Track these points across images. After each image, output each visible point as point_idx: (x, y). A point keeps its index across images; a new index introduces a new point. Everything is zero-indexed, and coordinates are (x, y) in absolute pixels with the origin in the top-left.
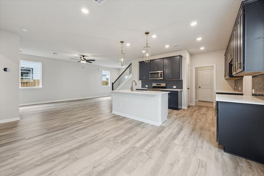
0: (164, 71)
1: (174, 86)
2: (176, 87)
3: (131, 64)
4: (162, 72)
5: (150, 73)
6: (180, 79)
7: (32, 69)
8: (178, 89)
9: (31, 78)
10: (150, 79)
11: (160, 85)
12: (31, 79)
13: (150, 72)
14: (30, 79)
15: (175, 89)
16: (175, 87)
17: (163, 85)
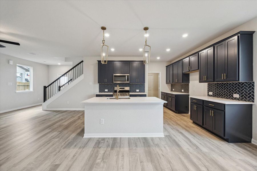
0: (130, 75)
3: (82, 62)
4: (128, 76)
8: (140, 92)
10: (114, 82)
11: (124, 88)
15: (138, 92)
16: (138, 90)
17: (127, 88)
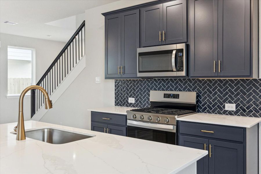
0: (188, 47)
1: (230, 102)
2: (234, 105)
3: (83, 25)
4: (181, 51)
5: (141, 54)
6: (255, 76)
11: (177, 96)
13: (140, 50)
15: (230, 113)
16: (230, 107)
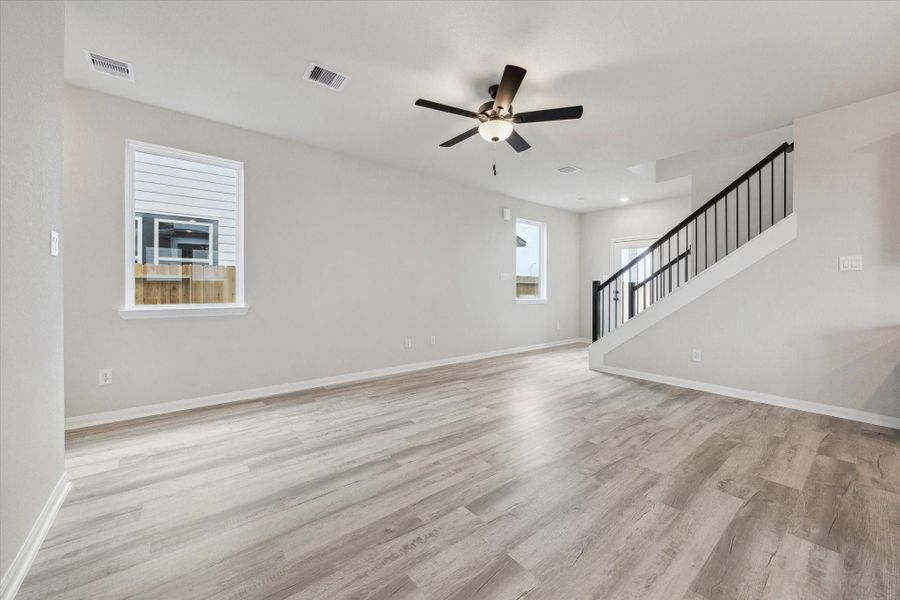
7: (215, 223)
9: (210, 260)
12: (211, 263)
14: (207, 264)
